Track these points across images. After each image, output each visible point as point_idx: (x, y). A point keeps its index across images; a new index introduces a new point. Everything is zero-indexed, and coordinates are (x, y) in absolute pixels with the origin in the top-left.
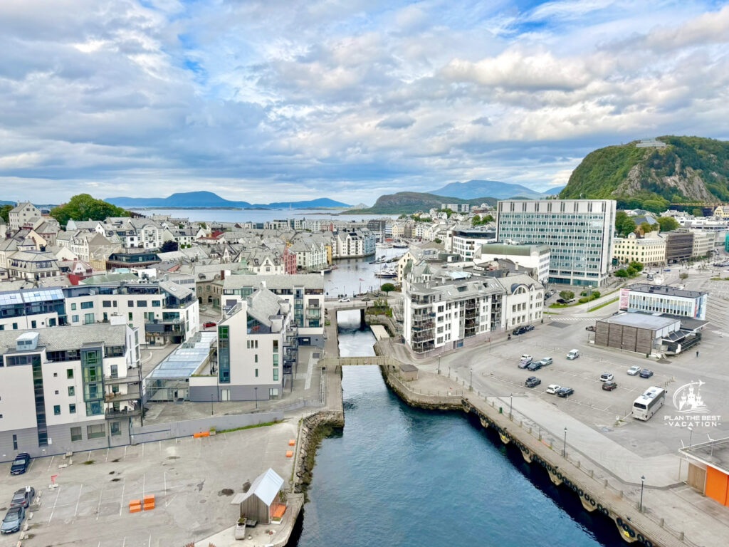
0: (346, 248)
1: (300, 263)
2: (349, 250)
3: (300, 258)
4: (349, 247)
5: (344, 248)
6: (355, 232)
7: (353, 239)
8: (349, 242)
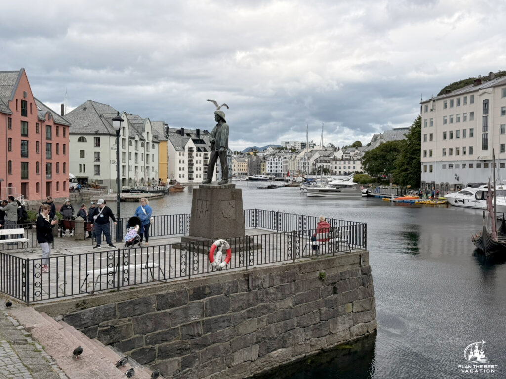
0: (186, 165)
1: (83, 168)
2: (191, 172)
3: (82, 153)
4: (191, 164)
5: (182, 165)
6: (201, 137)
7: (199, 150)
8: (190, 155)
